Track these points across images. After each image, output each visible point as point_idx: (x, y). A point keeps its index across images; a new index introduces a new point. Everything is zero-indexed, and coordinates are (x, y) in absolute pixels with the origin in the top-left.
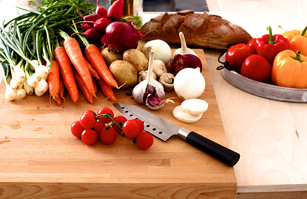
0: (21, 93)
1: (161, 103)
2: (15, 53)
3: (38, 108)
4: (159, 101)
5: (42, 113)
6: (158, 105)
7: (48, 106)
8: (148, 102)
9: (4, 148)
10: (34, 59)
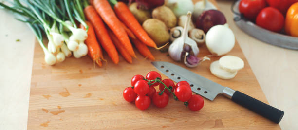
0: (60, 57)
1: (199, 61)
2: (46, 14)
3: (81, 71)
4: (197, 59)
5: (86, 77)
6: (196, 63)
7: (90, 69)
8: (187, 61)
9: (61, 119)
10: (66, 20)
